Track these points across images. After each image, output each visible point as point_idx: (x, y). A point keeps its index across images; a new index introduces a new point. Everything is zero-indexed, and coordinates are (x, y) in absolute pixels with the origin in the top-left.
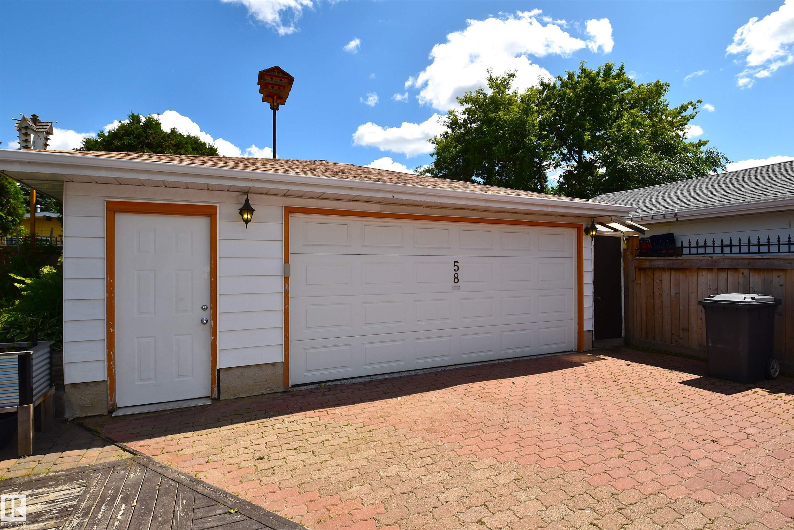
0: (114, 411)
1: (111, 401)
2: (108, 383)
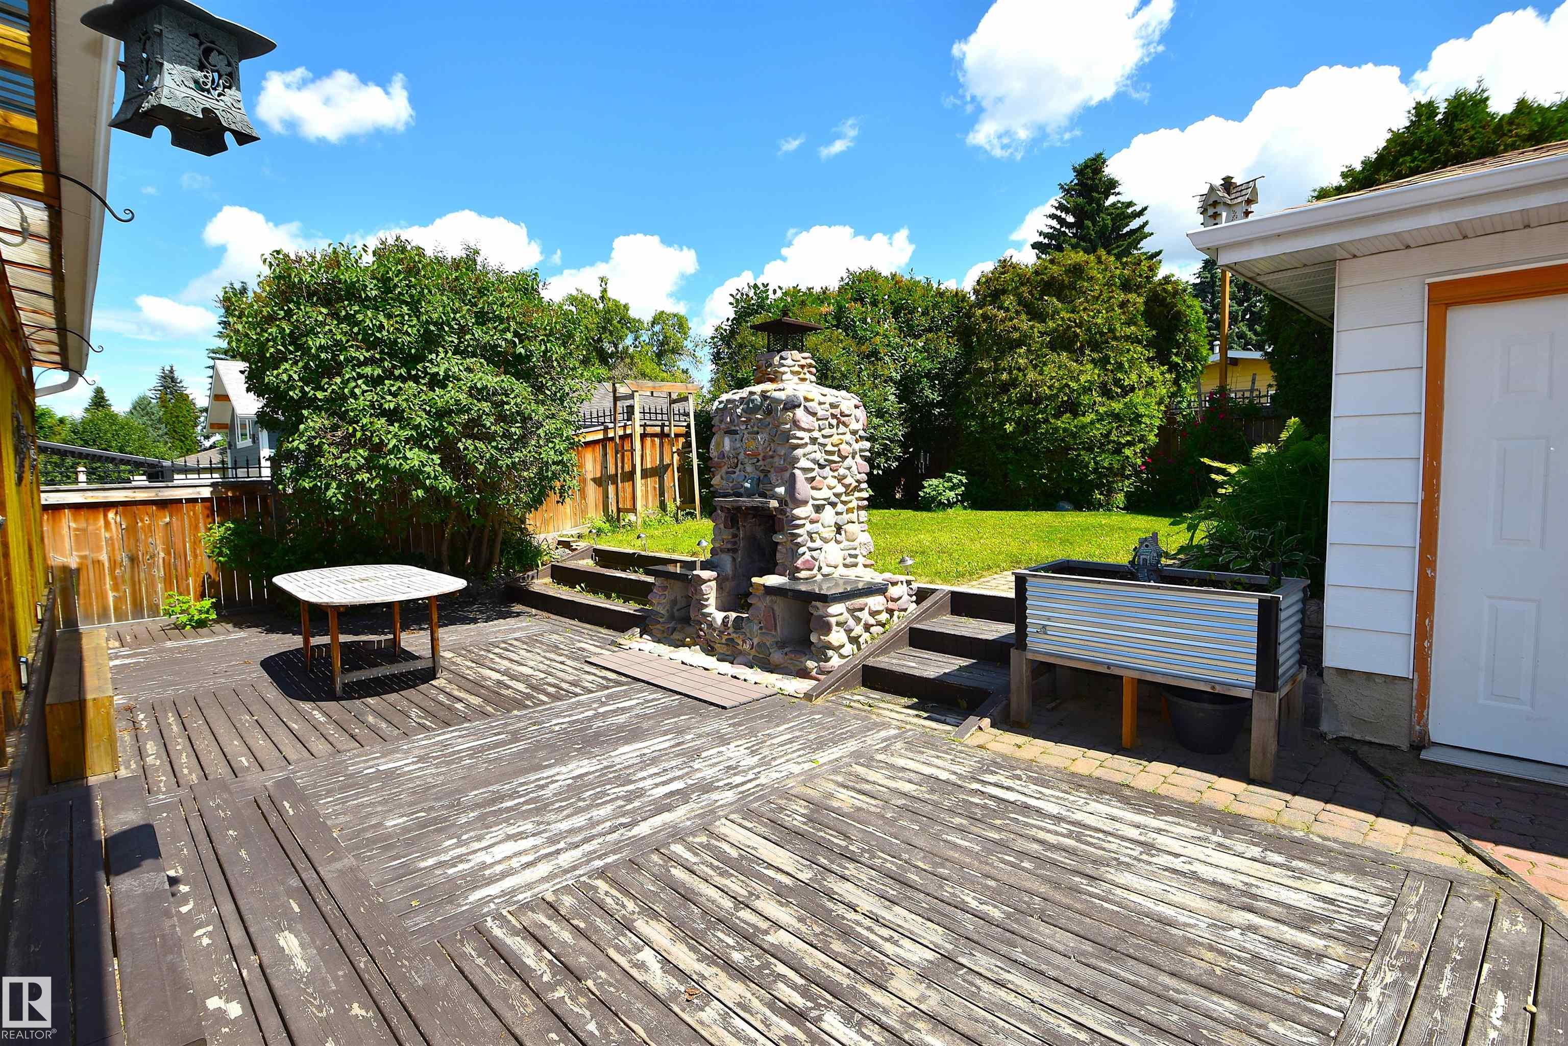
0: (1424, 747)
1: (1419, 724)
2: (1415, 686)
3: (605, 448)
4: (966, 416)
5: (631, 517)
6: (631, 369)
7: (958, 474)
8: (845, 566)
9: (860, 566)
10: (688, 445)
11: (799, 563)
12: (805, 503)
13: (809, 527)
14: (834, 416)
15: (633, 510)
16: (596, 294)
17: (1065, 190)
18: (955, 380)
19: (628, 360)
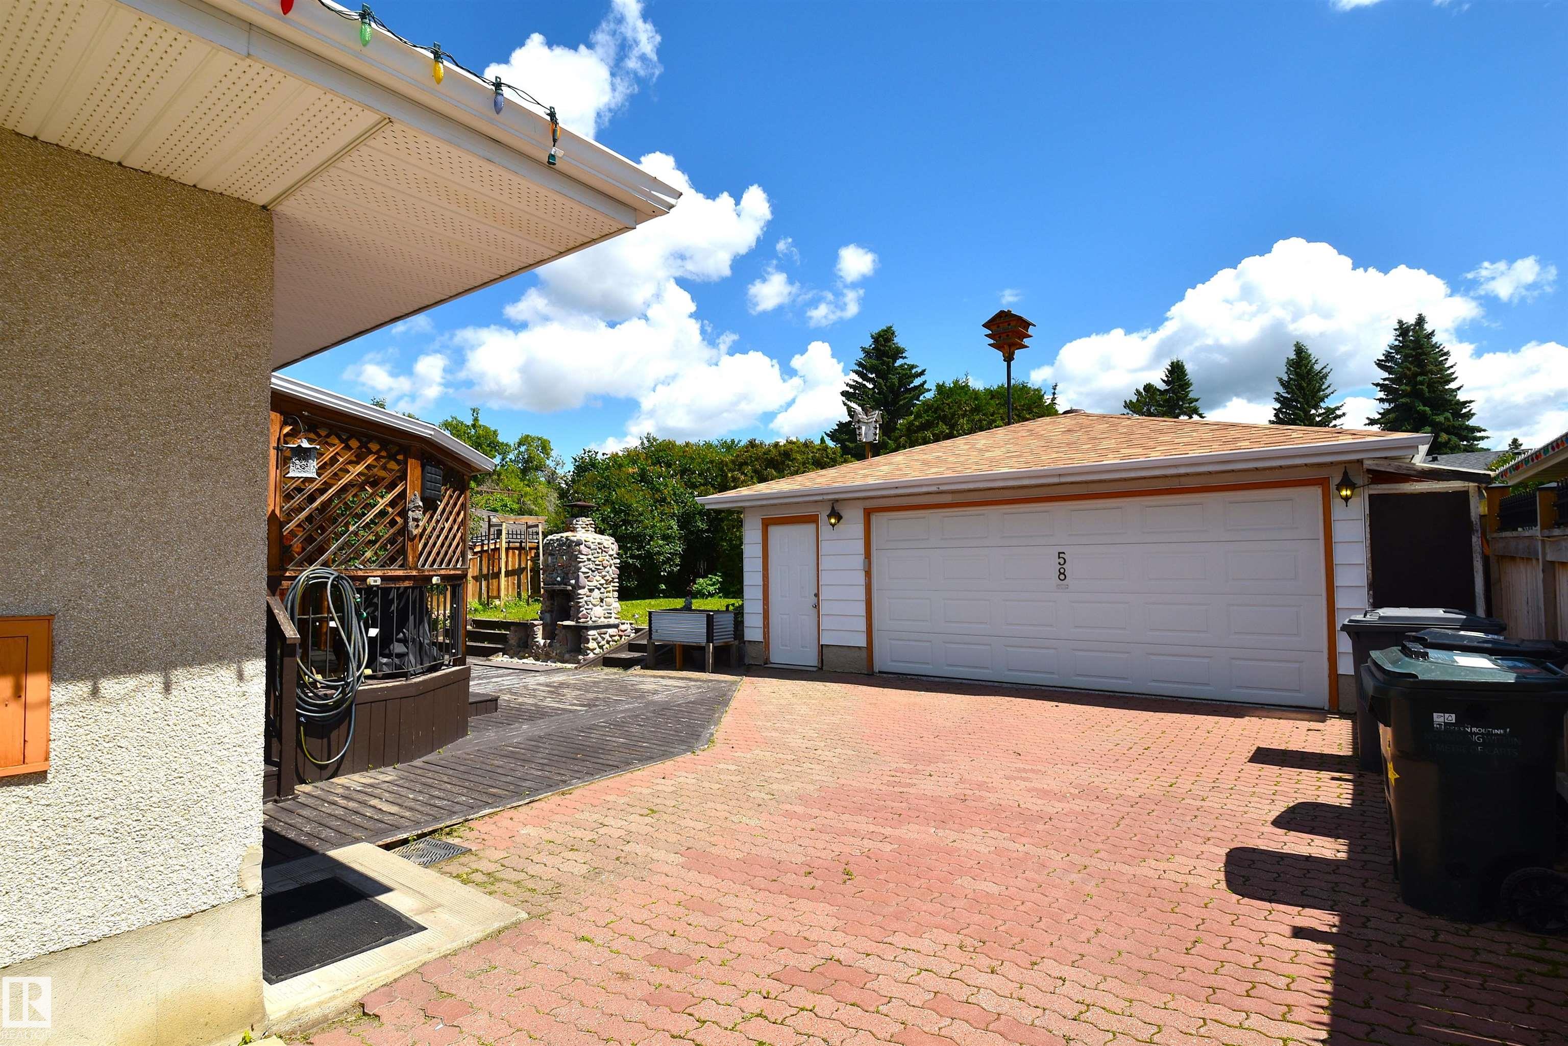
0: (767, 663)
1: (765, 656)
2: (764, 644)
3: (481, 558)
4: (722, 540)
5: (497, 602)
6: (498, 485)
7: (716, 575)
8: (605, 618)
9: (613, 618)
10: (537, 555)
11: (580, 615)
12: (584, 588)
13: (585, 599)
14: (599, 548)
15: (498, 597)
16: (470, 422)
17: (866, 352)
18: (717, 516)
19: (495, 477)
